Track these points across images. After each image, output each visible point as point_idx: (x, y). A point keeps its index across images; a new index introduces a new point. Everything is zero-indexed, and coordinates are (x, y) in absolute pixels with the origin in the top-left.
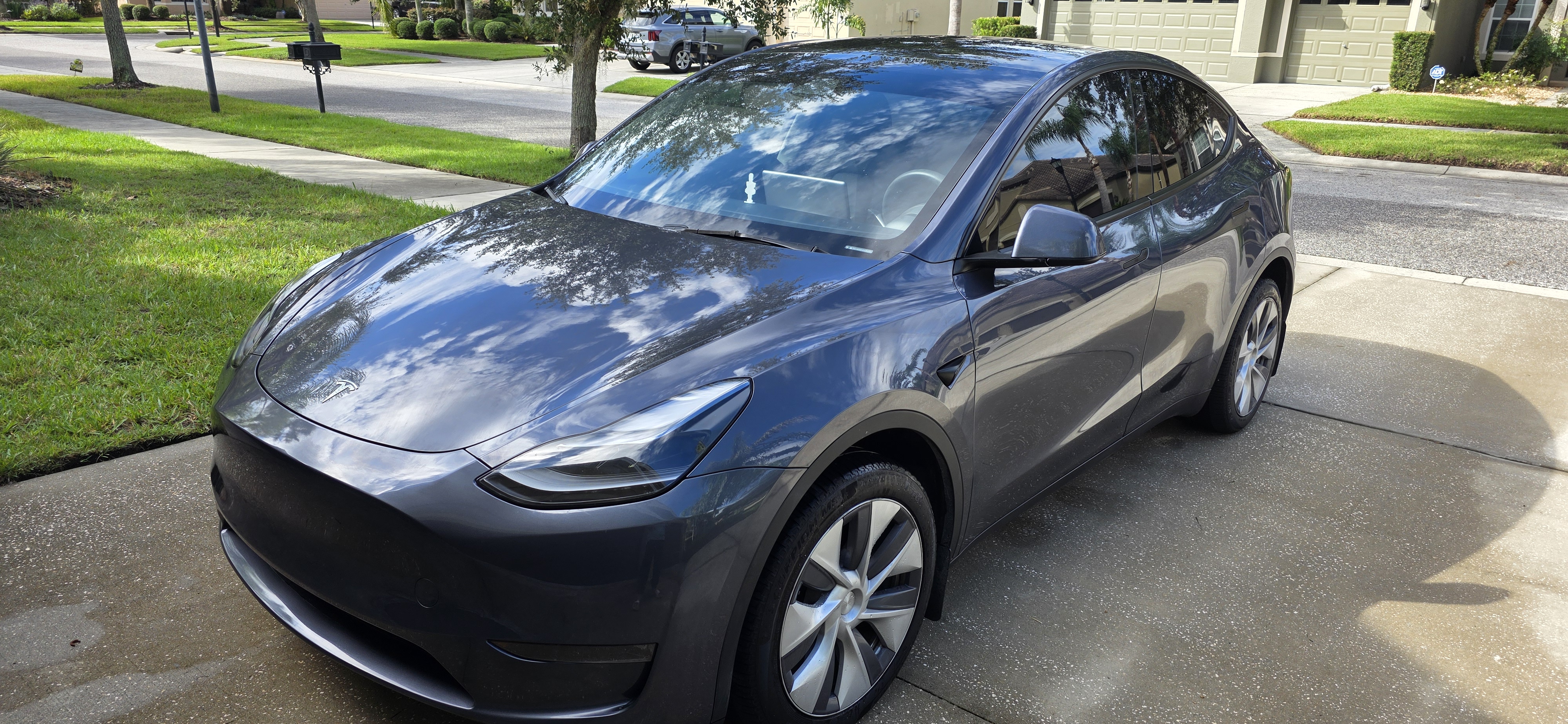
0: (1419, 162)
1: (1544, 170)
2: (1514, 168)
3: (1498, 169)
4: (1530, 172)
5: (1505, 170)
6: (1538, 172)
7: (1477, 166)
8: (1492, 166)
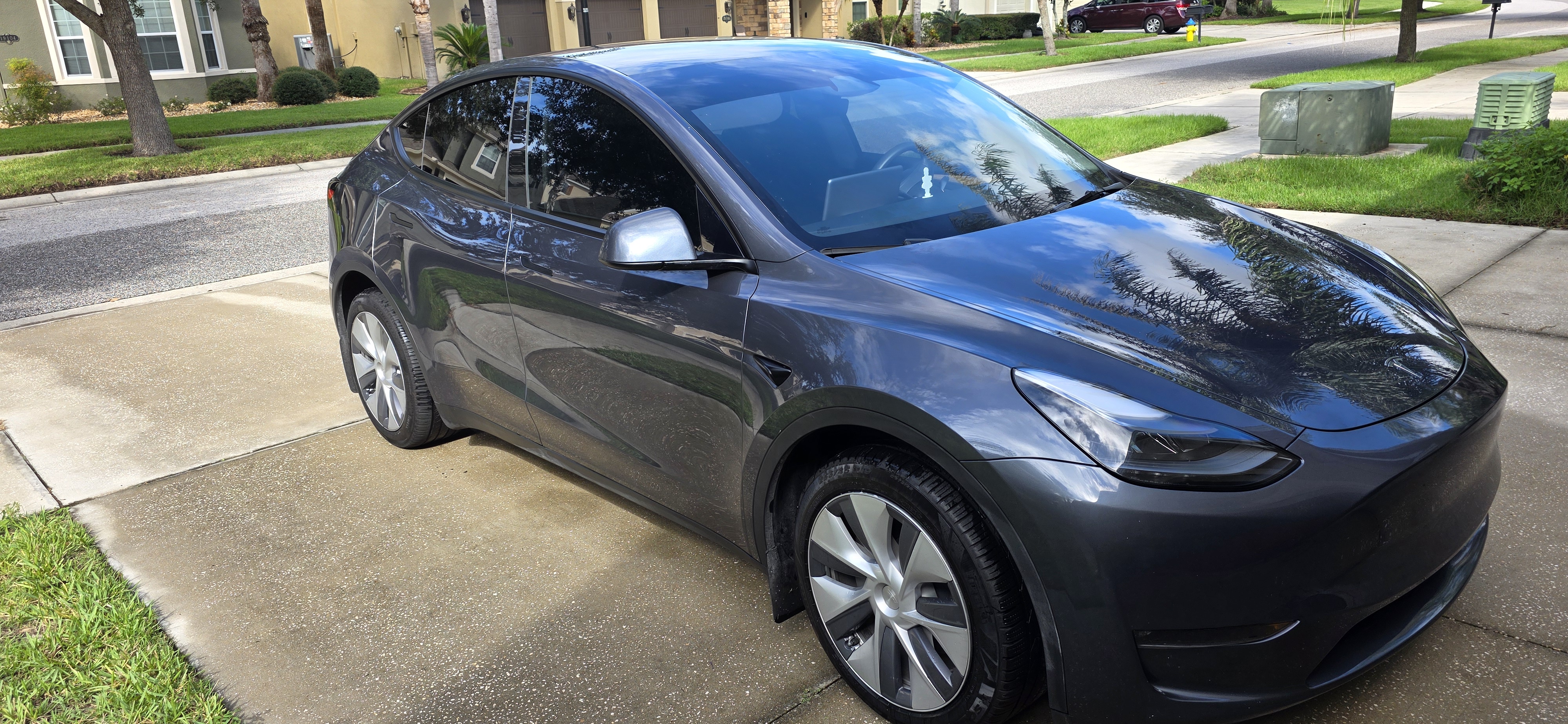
0: (15, 196)
1: (139, 179)
2: (112, 182)
3: (98, 186)
4: (128, 183)
5: (105, 185)
6: (135, 181)
7: (77, 187)
8: (92, 185)
